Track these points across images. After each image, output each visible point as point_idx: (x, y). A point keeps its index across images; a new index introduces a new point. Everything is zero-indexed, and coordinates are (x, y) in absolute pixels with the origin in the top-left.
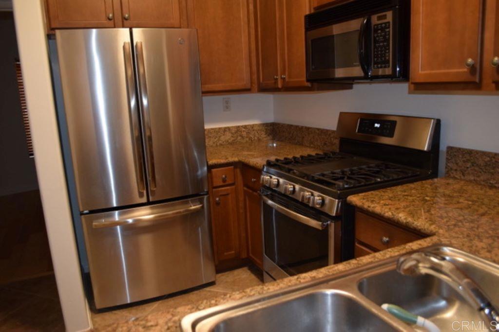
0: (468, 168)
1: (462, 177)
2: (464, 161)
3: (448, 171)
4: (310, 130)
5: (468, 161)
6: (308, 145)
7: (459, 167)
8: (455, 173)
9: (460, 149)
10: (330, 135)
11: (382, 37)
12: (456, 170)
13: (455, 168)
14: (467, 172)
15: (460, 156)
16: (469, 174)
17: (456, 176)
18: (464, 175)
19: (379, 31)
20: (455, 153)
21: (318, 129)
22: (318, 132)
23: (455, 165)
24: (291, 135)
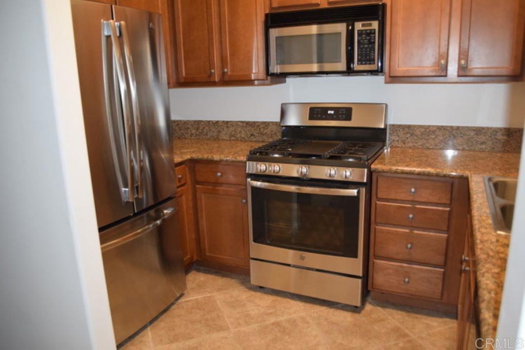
0: (407, 138)
1: (403, 145)
2: (404, 134)
3: (391, 143)
4: (229, 123)
5: (408, 133)
6: (228, 139)
7: (401, 138)
8: (397, 143)
9: (400, 125)
10: (259, 126)
11: (366, 41)
12: (398, 141)
13: (396, 139)
14: (407, 141)
15: (401, 130)
16: (408, 142)
17: (398, 145)
18: (404, 143)
19: (364, 36)
20: (396, 129)
21: (242, 122)
22: (241, 124)
23: (397, 137)
24: (200, 131)
